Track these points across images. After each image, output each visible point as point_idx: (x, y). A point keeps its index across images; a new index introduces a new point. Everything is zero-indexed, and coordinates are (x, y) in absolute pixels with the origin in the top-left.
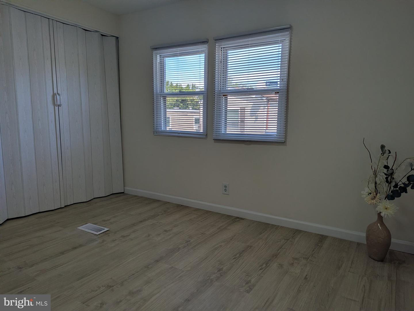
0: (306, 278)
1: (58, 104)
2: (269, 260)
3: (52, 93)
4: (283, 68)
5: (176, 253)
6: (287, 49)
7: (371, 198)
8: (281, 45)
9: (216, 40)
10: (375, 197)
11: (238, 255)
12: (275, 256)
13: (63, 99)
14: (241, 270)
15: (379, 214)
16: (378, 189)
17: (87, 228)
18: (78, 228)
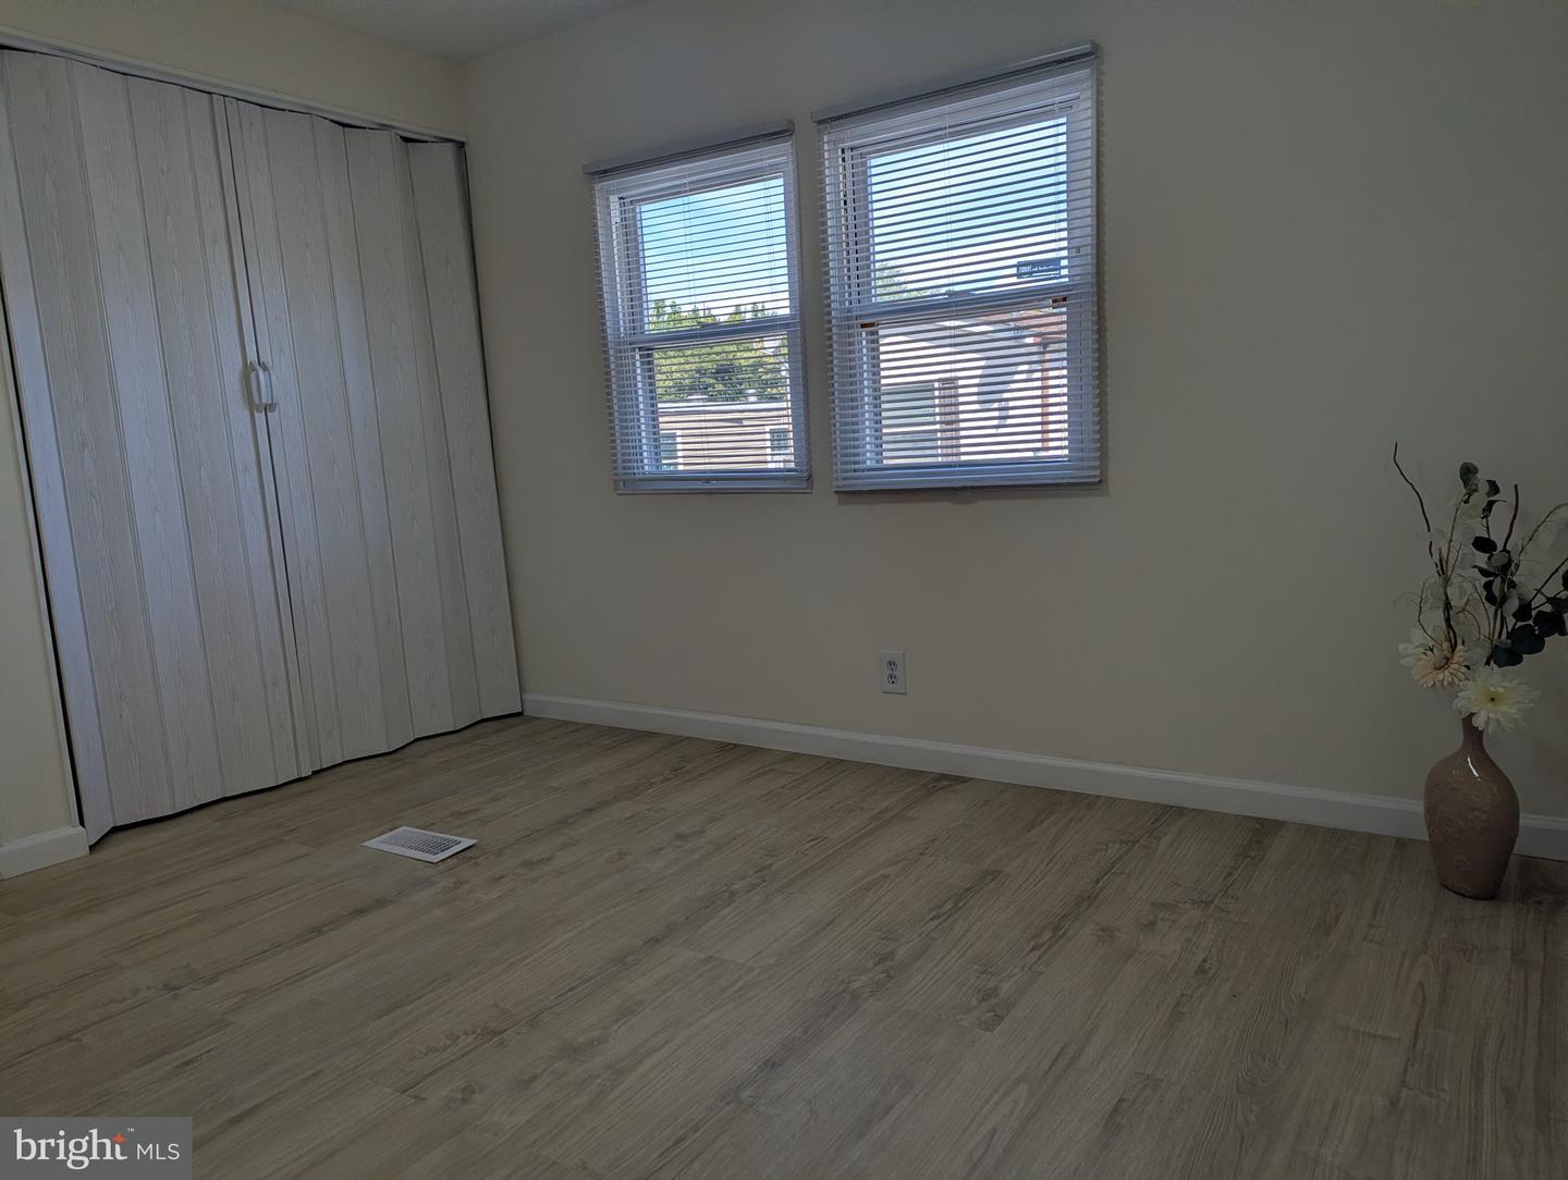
0: (1201, 971)
1: (264, 401)
2: (1065, 916)
3: (240, 365)
4: (1079, 206)
5: (721, 910)
6: (1089, 133)
7: (1434, 664)
8: (1063, 120)
9: (820, 122)
10: (1447, 659)
11: (948, 906)
12: (1086, 900)
13: (279, 382)
14: (962, 956)
15: (1468, 720)
16: (1456, 630)
17: (398, 842)
18: (366, 844)
